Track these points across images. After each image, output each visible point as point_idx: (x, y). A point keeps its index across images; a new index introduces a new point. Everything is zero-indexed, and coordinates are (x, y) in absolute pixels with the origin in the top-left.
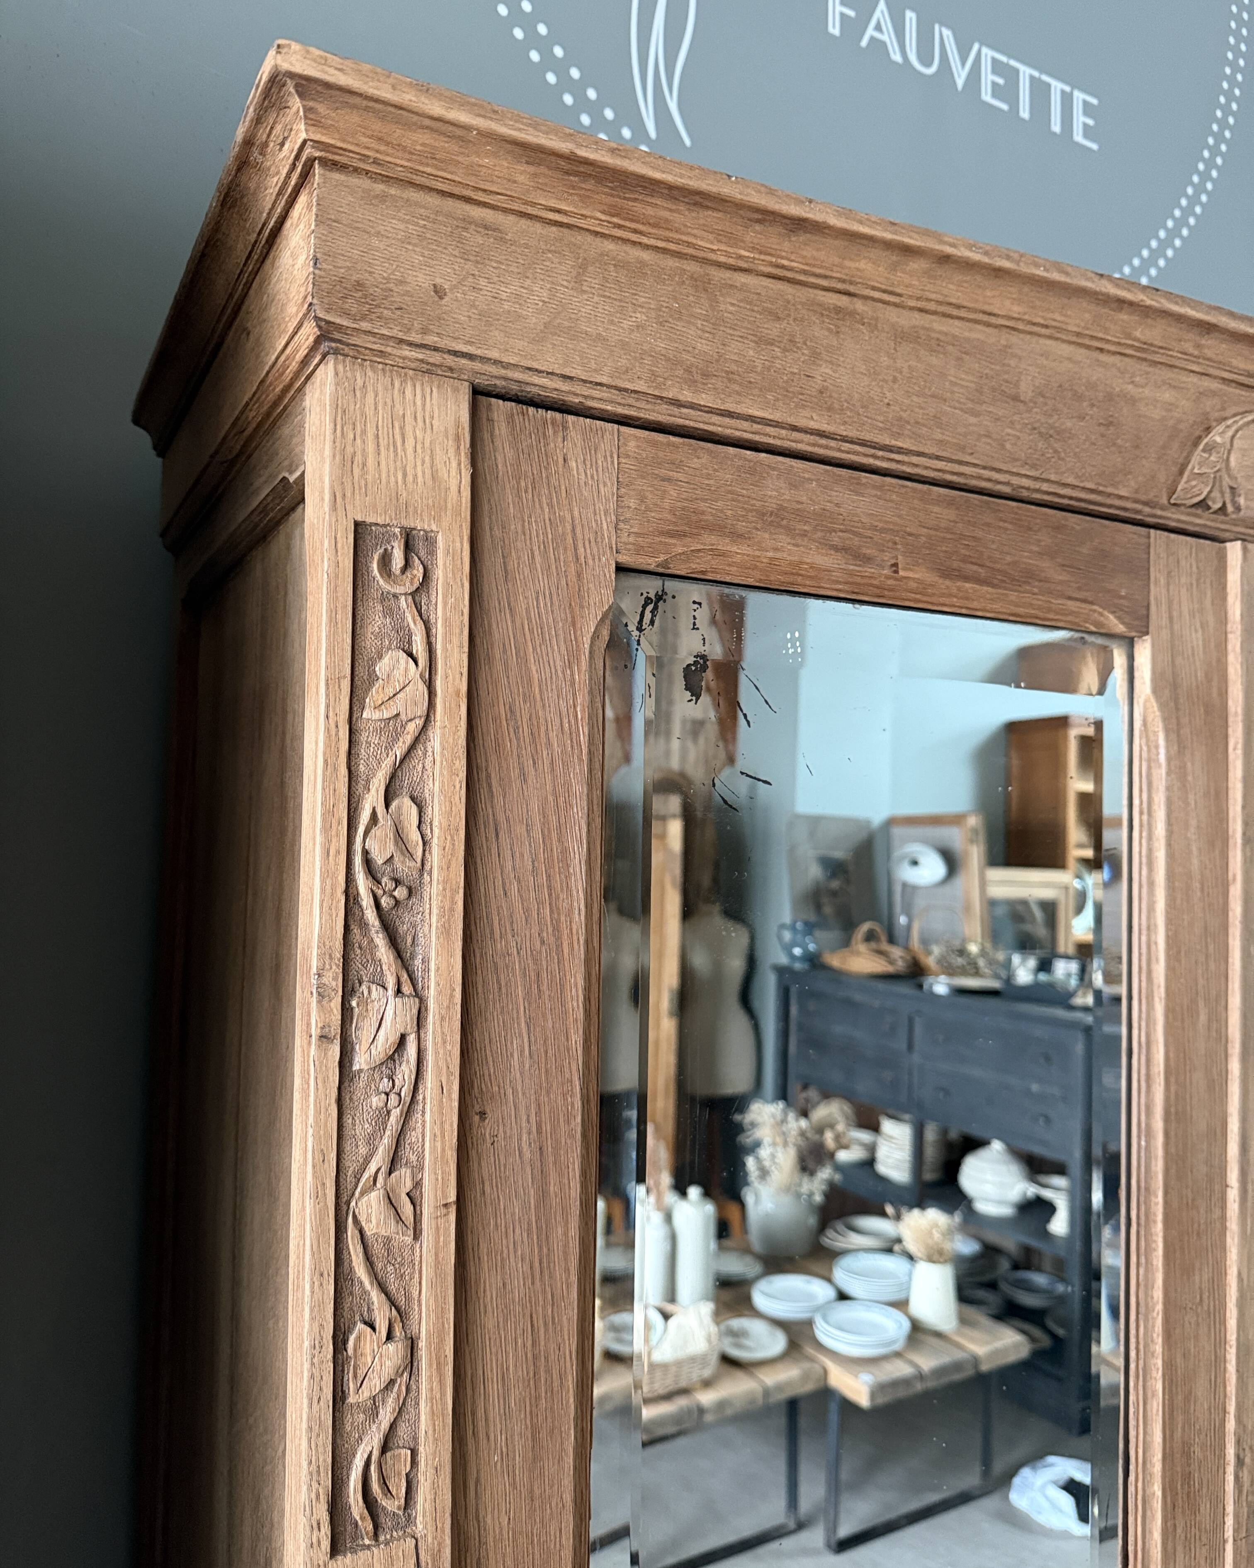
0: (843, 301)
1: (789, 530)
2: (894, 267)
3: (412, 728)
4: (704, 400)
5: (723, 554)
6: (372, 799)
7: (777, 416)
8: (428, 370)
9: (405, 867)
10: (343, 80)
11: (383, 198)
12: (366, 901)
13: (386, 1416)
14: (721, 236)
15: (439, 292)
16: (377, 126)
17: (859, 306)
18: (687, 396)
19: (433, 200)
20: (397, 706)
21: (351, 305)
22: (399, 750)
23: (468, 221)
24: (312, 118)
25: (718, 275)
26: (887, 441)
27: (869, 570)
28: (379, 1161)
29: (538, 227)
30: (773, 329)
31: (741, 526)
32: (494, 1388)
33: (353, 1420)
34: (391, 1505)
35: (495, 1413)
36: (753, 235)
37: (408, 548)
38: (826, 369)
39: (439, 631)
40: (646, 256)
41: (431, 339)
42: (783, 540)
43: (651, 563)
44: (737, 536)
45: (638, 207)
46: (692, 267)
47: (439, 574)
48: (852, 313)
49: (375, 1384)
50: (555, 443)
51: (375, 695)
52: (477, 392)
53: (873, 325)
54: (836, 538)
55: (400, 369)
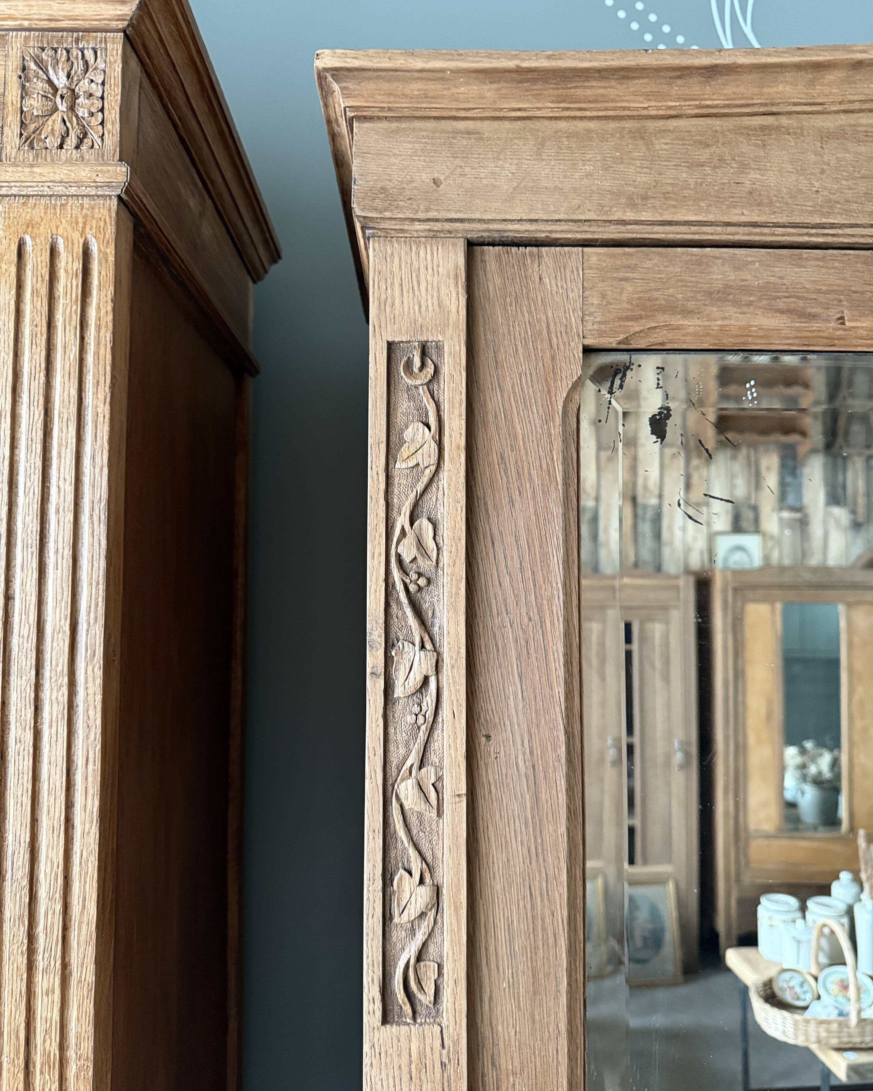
0: (770, 120)
1: (736, 303)
2: (811, 83)
3: (428, 473)
4: (645, 216)
5: (678, 328)
6: (402, 520)
7: (711, 218)
8: (434, 236)
9: (425, 565)
10: (356, 63)
11: (397, 131)
12: (399, 587)
13: (420, 937)
14: (648, 96)
15: (436, 182)
16: (386, 86)
17: (784, 121)
18: (630, 216)
19: (431, 125)
20: (418, 458)
21: (378, 203)
22: (420, 487)
23: (456, 132)
24: (346, 93)
25: (651, 125)
26: (817, 220)
27: (815, 325)
28: (412, 759)
29: (507, 124)
30: (704, 155)
31: (691, 305)
33: (397, 935)
34: (425, 998)
36: (678, 88)
37: (424, 353)
38: (754, 175)
39: (446, 407)
40: (592, 125)
41: (431, 215)
42: (731, 310)
43: (612, 342)
44: (687, 313)
45: (579, 92)
46: (629, 124)
47: (445, 370)
48: (778, 128)
49: (412, 913)
50: (533, 269)
51: (405, 452)
52: (471, 245)
53: (799, 133)
54: (781, 304)
55: (415, 239)
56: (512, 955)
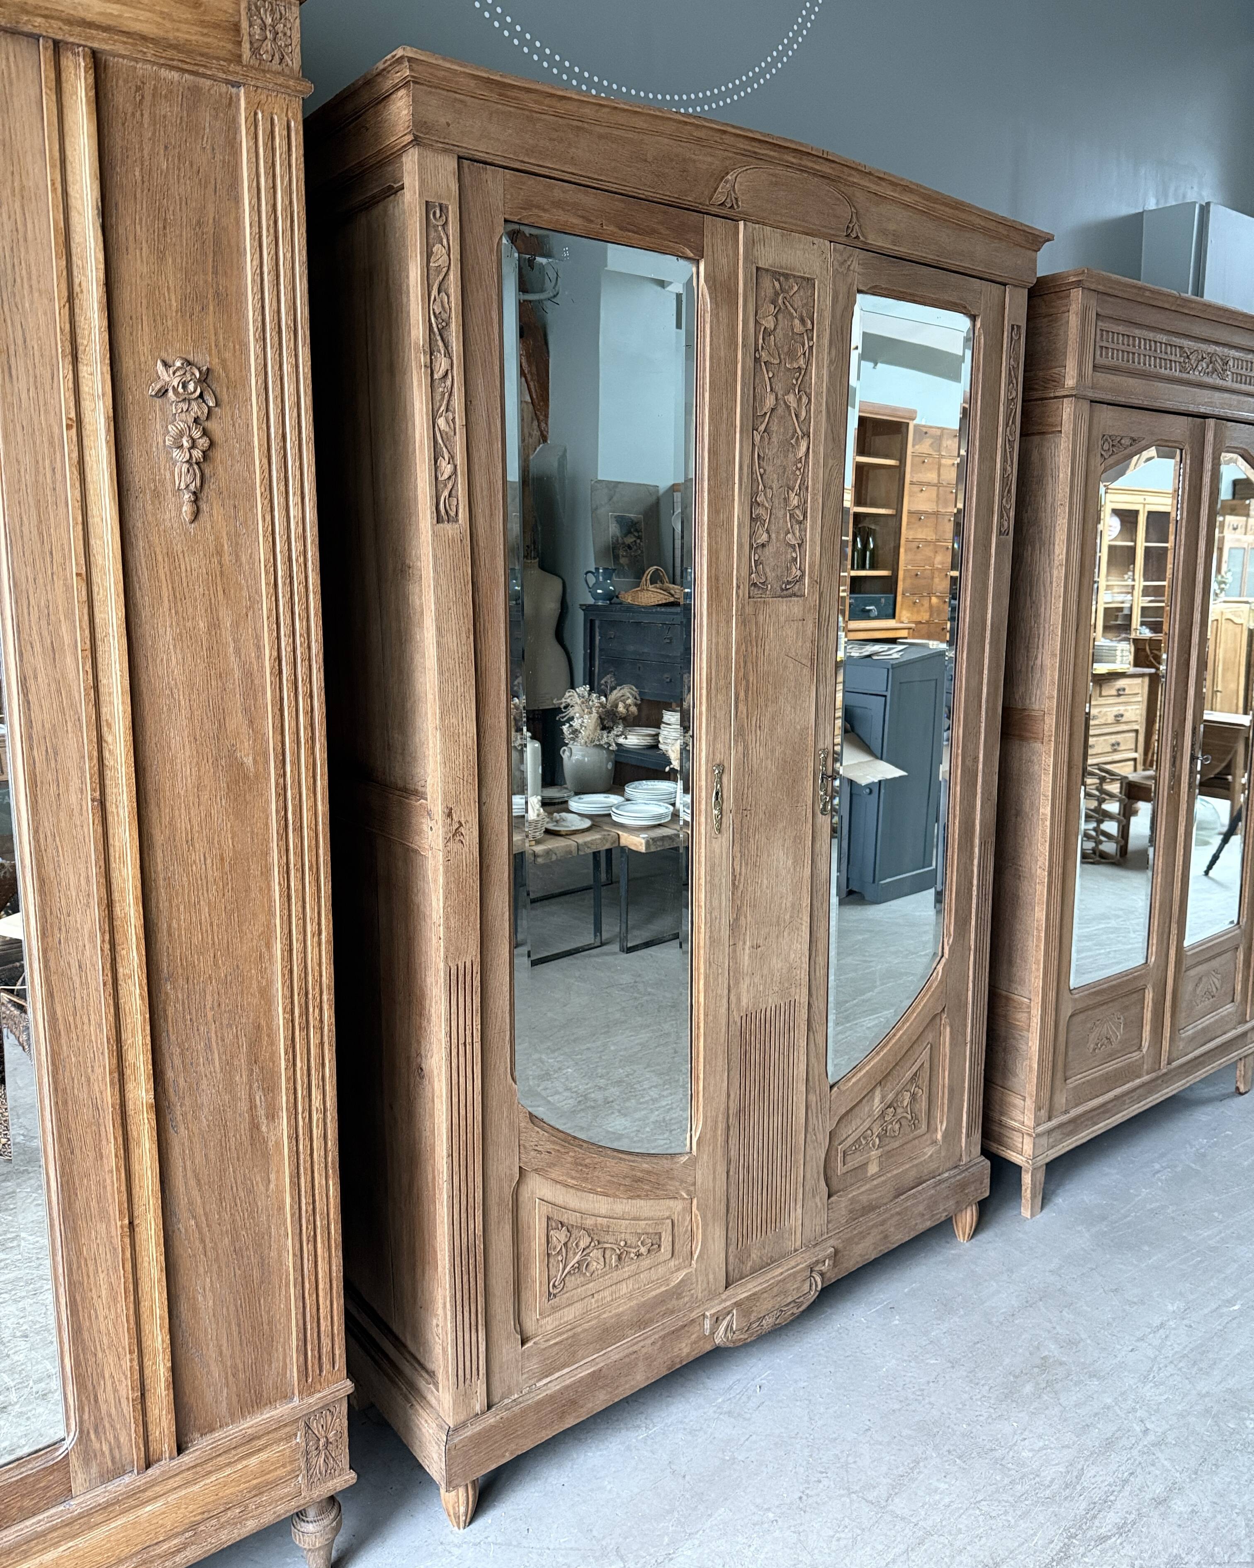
0: (580, 124)
1: (563, 210)
2: (597, 111)
3: (445, 270)
4: (532, 161)
5: (540, 217)
6: (434, 292)
7: (557, 167)
8: (445, 151)
9: (445, 316)
10: (422, 58)
11: (430, 93)
12: (434, 325)
13: (450, 486)
14: (536, 102)
15: (448, 124)
16: (430, 70)
17: (586, 125)
18: (526, 160)
19: (445, 93)
20: (440, 262)
21: (423, 130)
22: (441, 278)
23: (456, 99)
24: (411, 70)
25: (535, 115)
26: (596, 177)
27: (593, 226)
28: (443, 408)
29: (477, 101)
30: (555, 135)
31: (546, 207)
32: (478, 489)
33: (441, 486)
34: (453, 514)
35: (479, 497)
36: (547, 101)
37: (441, 210)
38: (574, 150)
39: (451, 238)
40: (511, 109)
41: (446, 141)
42: (561, 212)
43: (516, 219)
44: (545, 210)
45: (509, 93)
46: (527, 113)
47: (450, 219)
48: (583, 128)
49: (446, 476)
50: (484, 176)
51: (432, 259)
52: (459, 158)
53: (590, 133)
54: (580, 213)
55: (436, 150)
56: (483, 498)
